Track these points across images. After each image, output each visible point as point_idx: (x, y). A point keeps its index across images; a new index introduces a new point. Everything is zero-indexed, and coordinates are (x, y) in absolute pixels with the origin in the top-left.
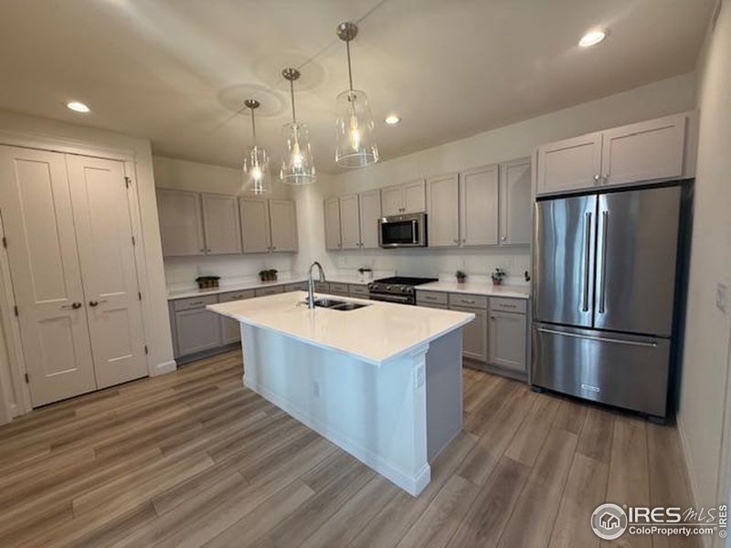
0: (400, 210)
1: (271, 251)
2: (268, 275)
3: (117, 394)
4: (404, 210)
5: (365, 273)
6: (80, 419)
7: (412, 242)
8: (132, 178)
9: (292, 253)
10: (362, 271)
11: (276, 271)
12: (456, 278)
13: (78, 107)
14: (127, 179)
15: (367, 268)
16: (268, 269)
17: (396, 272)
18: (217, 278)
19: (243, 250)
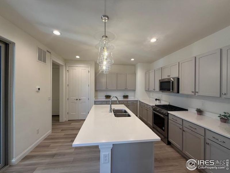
0: (168, 76)
1: (126, 89)
2: (126, 97)
3: (80, 122)
4: (170, 76)
5: (157, 100)
6: (72, 125)
7: (170, 91)
8: (90, 71)
9: (134, 91)
10: (156, 100)
11: (128, 96)
12: (196, 112)
13: (78, 57)
14: (89, 71)
15: (159, 99)
16: (126, 95)
17: (169, 103)
18: (110, 96)
19: (117, 89)
